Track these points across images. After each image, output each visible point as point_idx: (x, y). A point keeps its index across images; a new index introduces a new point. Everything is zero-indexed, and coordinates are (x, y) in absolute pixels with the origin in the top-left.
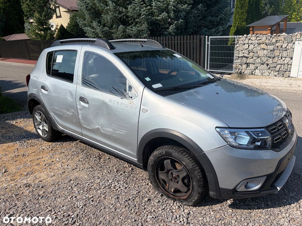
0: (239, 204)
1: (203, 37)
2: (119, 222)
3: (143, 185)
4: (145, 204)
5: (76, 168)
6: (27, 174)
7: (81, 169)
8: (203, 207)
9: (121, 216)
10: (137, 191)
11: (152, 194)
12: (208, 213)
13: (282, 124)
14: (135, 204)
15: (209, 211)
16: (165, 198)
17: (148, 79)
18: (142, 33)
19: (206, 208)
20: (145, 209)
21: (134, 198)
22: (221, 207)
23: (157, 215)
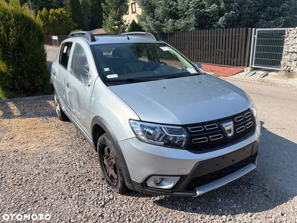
0: (167, 202)
1: (249, 29)
2: (50, 192)
3: (97, 168)
5: (59, 144)
6: (23, 143)
7: (63, 145)
8: (129, 197)
9: (55, 188)
10: (87, 171)
11: (97, 176)
12: (129, 203)
13: (215, 126)
14: (75, 182)
15: (131, 202)
16: (105, 181)
17: (107, 69)
18: (190, 26)
19: (132, 198)
20: (78, 187)
21: (79, 176)
22: (146, 200)
23: (84, 194)
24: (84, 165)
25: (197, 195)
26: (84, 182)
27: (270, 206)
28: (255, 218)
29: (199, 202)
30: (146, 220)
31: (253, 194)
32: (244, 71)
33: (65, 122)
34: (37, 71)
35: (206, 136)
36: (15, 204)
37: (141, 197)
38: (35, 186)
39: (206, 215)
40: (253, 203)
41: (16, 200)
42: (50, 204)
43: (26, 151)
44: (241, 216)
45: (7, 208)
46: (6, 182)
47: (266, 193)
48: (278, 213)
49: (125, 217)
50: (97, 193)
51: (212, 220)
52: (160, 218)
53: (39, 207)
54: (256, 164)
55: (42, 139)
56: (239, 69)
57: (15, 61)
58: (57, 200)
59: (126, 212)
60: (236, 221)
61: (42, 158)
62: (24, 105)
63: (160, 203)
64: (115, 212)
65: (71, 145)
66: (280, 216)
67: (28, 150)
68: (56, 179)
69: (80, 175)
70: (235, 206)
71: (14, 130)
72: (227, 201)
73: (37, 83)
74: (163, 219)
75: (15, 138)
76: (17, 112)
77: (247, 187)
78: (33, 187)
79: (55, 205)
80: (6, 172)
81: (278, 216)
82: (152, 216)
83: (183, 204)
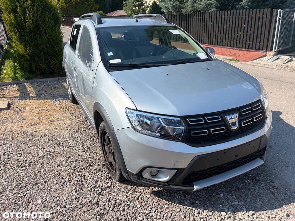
0: (165, 194)
1: (275, 10)
2: (51, 176)
3: (100, 153)
4: (83, 168)
5: (66, 127)
6: (33, 124)
7: (70, 129)
8: (127, 186)
9: (56, 172)
10: (89, 156)
11: (98, 162)
12: (126, 192)
13: (218, 118)
14: (76, 166)
15: (129, 191)
16: (105, 168)
17: (110, 54)
18: (210, 7)
19: (130, 187)
20: (79, 172)
21: (80, 161)
22: (144, 190)
23: (83, 179)
24: (87, 150)
25: (195, 190)
26: (85, 167)
27: (276, 205)
28: (257, 218)
29: (199, 195)
30: (140, 211)
31: (259, 190)
32: (266, 56)
33: (76, 105)
34: (53, 53)
35: (207, 128)
36: (16, 185)
37: (139, 186)
38: (38, 168)
39: (204, 210)
40: (258, 201)
41: (18, 182)
42: (49, 188)
43: (35, 132)
44: (242, 214)
45: (8, 190)
46: (11, 163)
47: (273, 191)
48: (283, 213)
49: (119, 207)
50: (95, 179)
51: (210, 216)
52: (155, 210)
53: (38, 190)
54: (264, 160)
55: (51, 121)
56: (261, 53)
57: (31, 43)
58: (56, 184)
59: (122, 201)
60: (236, 219)
61: (49, 141)
62: (40, 86)
63: (157, 194)
64: (110, 201)
65: (78, 128)
66: (285, 217)
67: (36, 131)
68: (58, 162)
69: (82, 159)
70: (237, 203)
71: (27, 111)
72: (228, 197)
73: (53, 65)
74: (158, 212)
75: (27, 119)
76: (33, 94)
77: (253, 182)
78: (36, 170)
79: (54, 190)
80: (13, 153)
81: (283, 217)
82: (147, 208)
83: (181, 197)
